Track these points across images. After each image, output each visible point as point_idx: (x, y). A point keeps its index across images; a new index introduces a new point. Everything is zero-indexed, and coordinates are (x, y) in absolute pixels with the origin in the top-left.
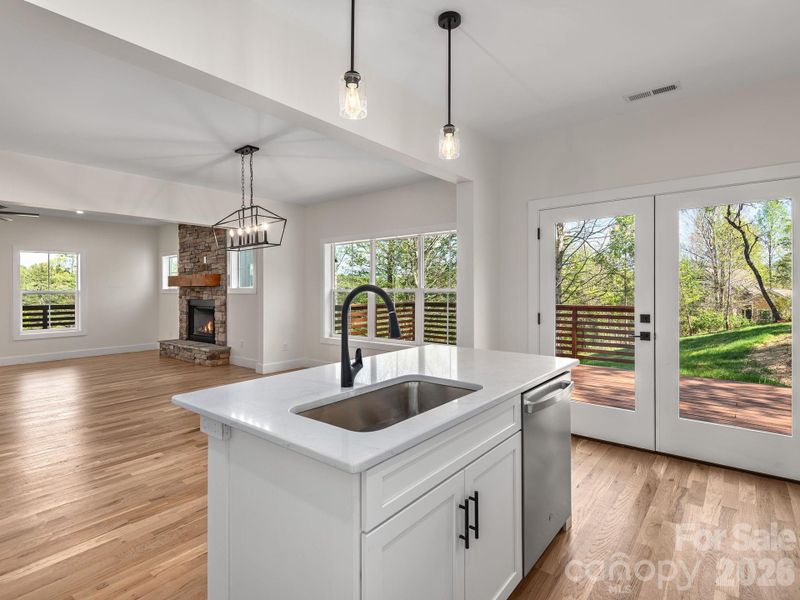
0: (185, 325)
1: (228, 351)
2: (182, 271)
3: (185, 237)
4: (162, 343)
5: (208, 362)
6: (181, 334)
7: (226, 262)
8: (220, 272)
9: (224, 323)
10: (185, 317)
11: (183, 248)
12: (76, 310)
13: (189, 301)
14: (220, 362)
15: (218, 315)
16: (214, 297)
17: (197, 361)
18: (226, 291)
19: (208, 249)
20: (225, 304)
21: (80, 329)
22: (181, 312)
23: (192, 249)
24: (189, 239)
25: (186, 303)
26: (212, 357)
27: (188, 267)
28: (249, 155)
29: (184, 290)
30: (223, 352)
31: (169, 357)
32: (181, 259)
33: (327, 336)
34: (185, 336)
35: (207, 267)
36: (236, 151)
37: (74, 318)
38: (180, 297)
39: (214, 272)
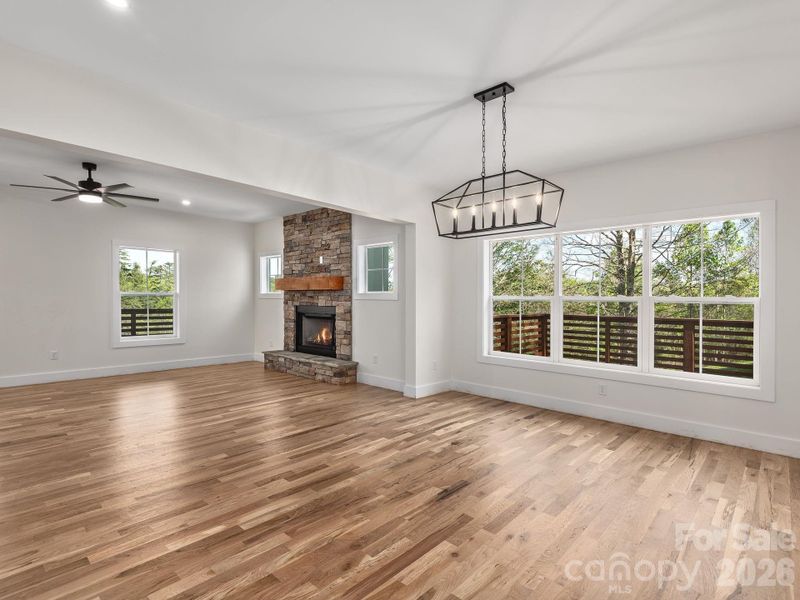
0: (292, 335)
1: (355, 367)
2: (289, 274)
3: (292, 234)
4: (267, 355)
5: (335, 380)
6: (286, 345)
7: (351, 262)
8: (343, 274)
9: (348, 334)
10: (292, 325)
11: (289, 246)
12: (174, 315)
13: (296, 307)
14: (348, 380)
15: (340, 325)
16: (334, 304)
17: (319, 377)
18: (351, 297)
19: (327, 247)
20: (350, 312)
21: (178, 337)
22: (287, 320)
23: (302, 248)
24: (298, 236)
25: (293, 309)
26: (340, 374)
27: (297, 268)
28: (501, 99)
29: (290, 294)
30: (350, 368)
31: (278, 371)
32: (287, 259)
33: (485, 354)
34: (293, 347)
35: (325, 269)
36: (476, 96)
37: (172, 323)
38: (286, 303)
39: (335, 274)
